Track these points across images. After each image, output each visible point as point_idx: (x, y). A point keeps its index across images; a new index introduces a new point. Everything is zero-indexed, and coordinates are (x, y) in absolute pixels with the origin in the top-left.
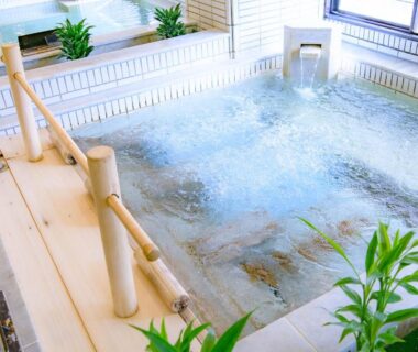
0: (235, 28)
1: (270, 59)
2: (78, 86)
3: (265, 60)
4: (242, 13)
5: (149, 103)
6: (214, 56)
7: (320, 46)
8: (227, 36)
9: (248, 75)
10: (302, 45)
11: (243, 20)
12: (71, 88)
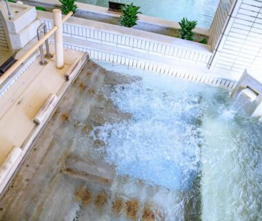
0: (217, 53)
1: (230, 81)
2: (112, 40)
3: (226, 80)
4: (226, 46)
5: (143, 67)
6: (196, 61)
7: (257, 94)
8: (210, 54)
9: (210, 82)
10: (248, 87)
11: (224, 50)
12: (108, 40)
